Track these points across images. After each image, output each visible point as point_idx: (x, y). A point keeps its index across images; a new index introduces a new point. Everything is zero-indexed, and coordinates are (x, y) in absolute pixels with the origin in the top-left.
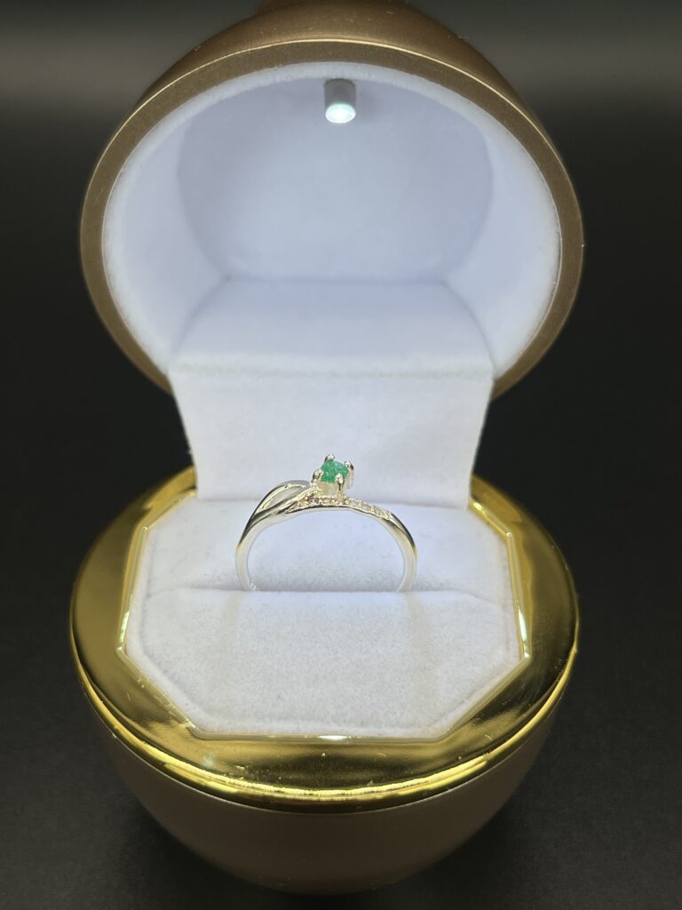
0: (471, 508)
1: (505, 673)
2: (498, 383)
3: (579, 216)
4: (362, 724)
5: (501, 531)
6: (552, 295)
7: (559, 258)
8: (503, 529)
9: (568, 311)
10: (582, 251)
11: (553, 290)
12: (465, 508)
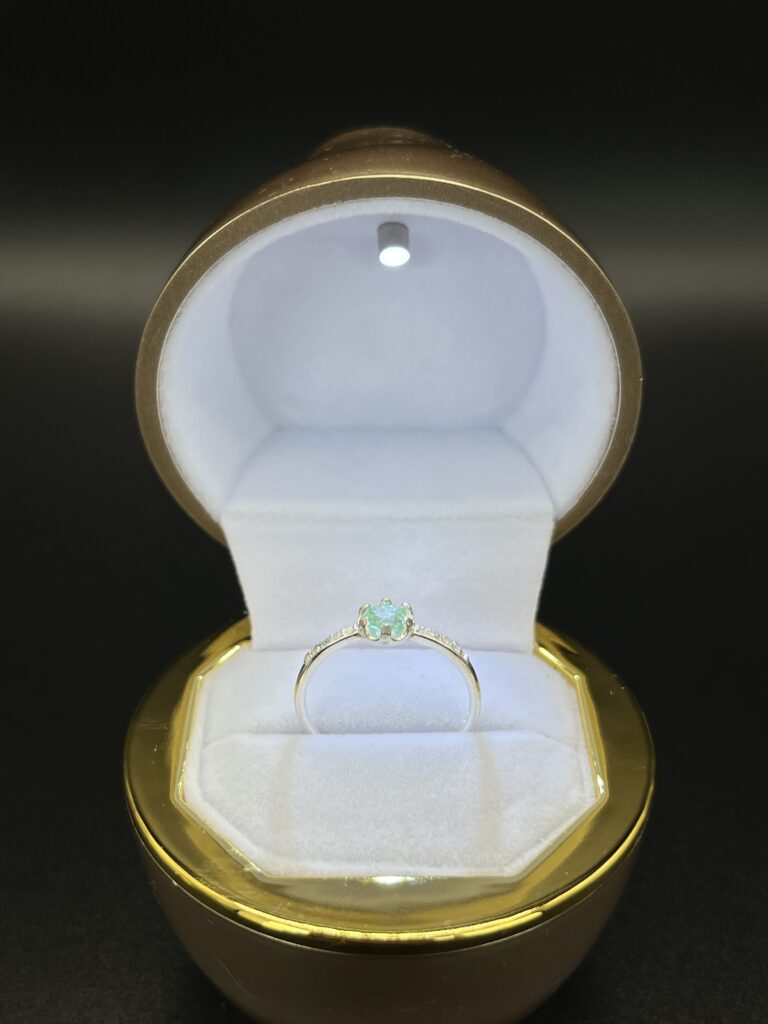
0: (536, 652)
1: (581, 813)
2: (559, 525)
3: (638, 349)
4: (437, 865)
5: (568, 674)
6: (612, 432)
7: (618, 393)
8: (571, 673)
9: (629, 448)
10: (641, 384)
11: (613, 426)
12: (531, 652)
